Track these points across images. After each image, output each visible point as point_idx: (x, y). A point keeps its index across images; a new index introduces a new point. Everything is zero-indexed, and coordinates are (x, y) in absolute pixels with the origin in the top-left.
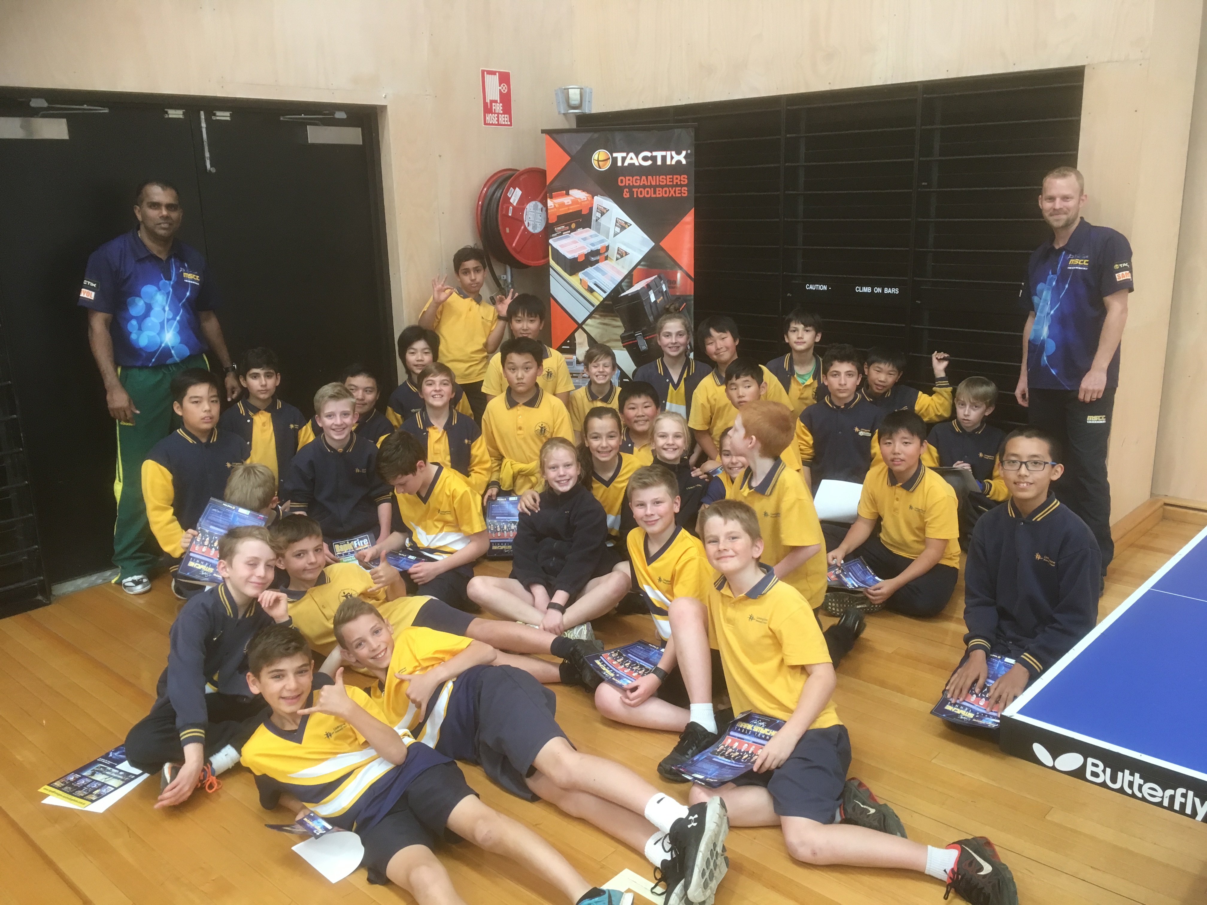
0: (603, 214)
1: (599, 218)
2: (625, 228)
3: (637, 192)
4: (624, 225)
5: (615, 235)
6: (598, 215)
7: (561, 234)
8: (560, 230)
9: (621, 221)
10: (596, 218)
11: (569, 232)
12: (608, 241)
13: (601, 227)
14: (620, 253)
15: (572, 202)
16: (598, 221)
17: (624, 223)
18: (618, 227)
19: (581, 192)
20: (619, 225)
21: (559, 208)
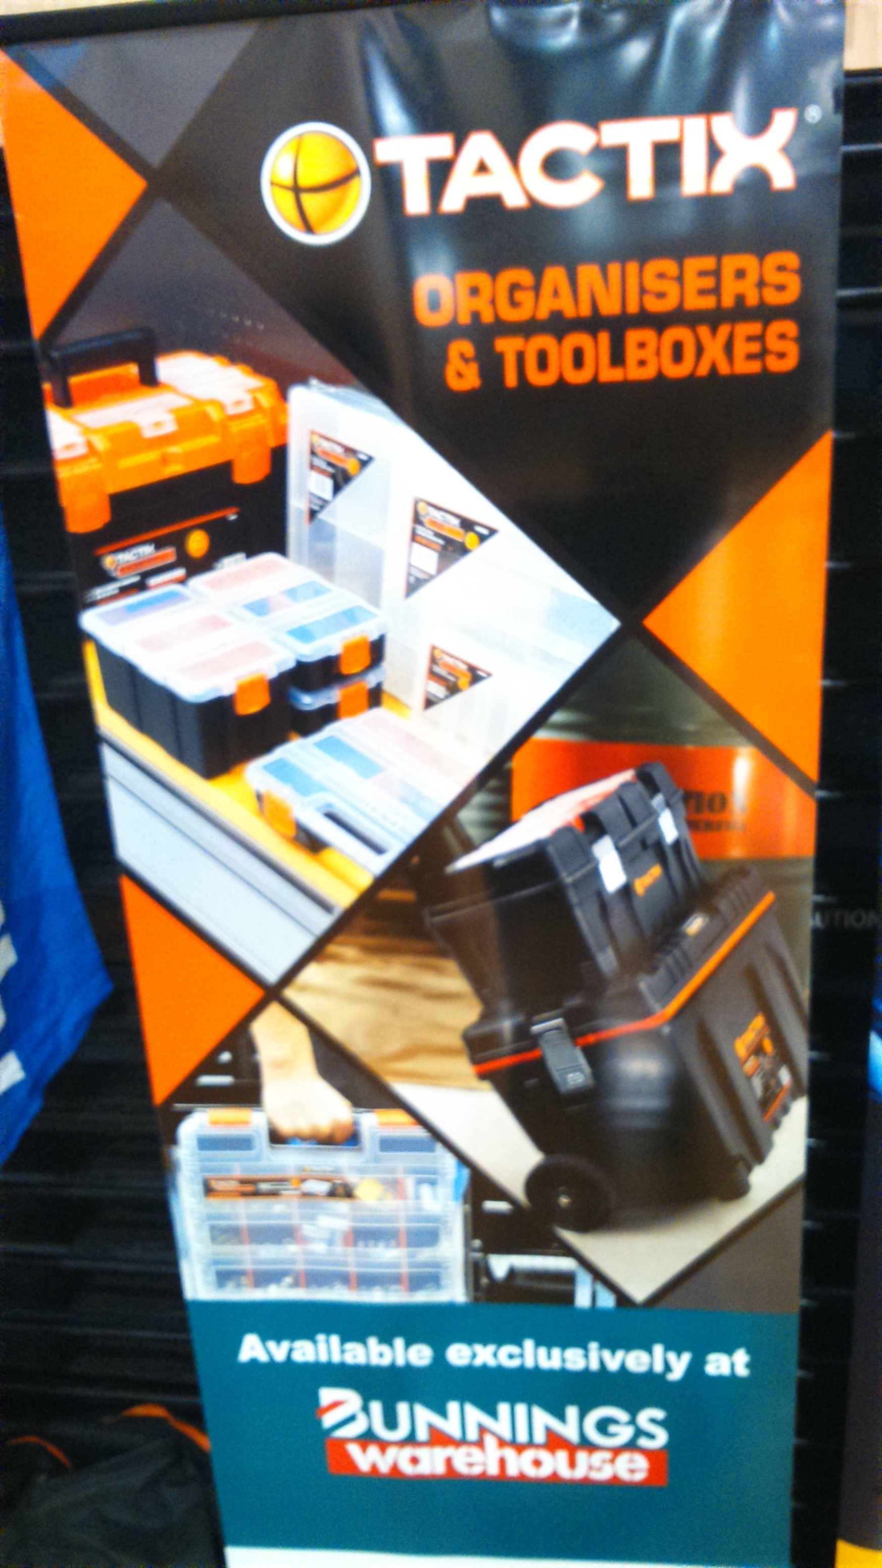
0: (341, 480)
1: (324, 503)
2: (463, 550)
3: (521, 357)
4: (458, 535)
5: (414, 584)
6: (323, 486)
7: (141, 586)
8: (128, 568)
9: (442, 513)
10: (311, 502)
11: (180, 572)
12: (375, 615)
13: (339, 546)
14: (442, 671)
15: (180, 421)
16: (321, 516)
17: (456, 522)
18: (425, 545)
19: (222, 364)
20: (430, 535)
21: (114, 454)
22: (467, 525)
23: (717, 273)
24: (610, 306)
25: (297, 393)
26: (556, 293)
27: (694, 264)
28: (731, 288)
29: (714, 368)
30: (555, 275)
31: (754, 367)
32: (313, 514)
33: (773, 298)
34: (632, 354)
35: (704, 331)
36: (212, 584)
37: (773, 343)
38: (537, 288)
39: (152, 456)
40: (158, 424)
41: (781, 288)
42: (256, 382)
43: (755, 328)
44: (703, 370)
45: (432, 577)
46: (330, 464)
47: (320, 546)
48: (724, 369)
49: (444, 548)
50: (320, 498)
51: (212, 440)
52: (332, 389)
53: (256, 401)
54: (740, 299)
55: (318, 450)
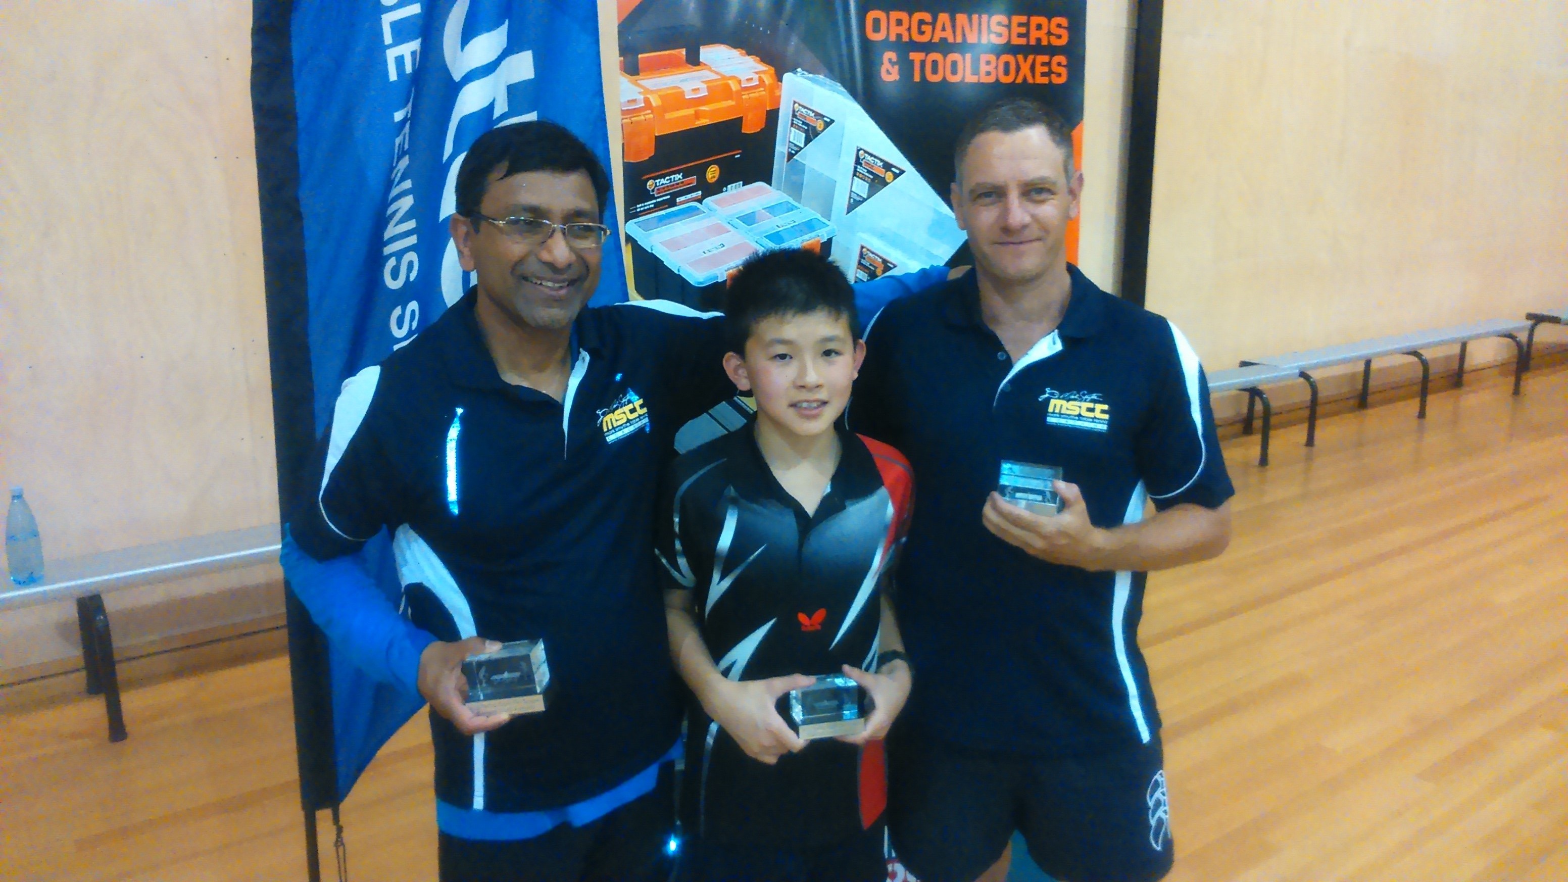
0: (811, 134)
1: (801, 149)
2: (885, 184)
3: (923, 63)
4: (881, 172)
5: (854, 204)
6: (798, 137)
7: (672, 203)
8: (668, 188)
9: (873, 158)
10: (789, 148)
11: (700, 193)
12: (828, 226)
13: (807, 178)
14: (868, 264)
15: (709, 88)
16: (795, 157)
17: (881, 164)
18: (861, 179)
19: (741, 54)
20: (865, 172)
21: (664, 109)
22: (888, 166)
23: (1027, 25)
25: (787, 76)
26: (944, 29)
27: (1017, 19)
28: (1034, 34)
29: (1025, 79)
30: (943, 17)
31: (1045, 80)
32: (791, 156)
33: (1056, 42)
34: (983, 67)
35: (1020, 57)
36: (717, 203)
37: (1055, 68)
38: (933, 24)
39: (691, 111)
40: (696, 90)
41: (1059, 37)
42: (762, 67)
43: (1046, 58)
44: (1019, 80)
45: (865, 200)
46: (804, 123)
47: (794, 178)
48: (1030, 80)
49: (873, 180)
50: (796, 145)
51: (731, 103)
52: (811, 75)
53: (761, 80)
54: (1039, 40)
55: (798, 114)
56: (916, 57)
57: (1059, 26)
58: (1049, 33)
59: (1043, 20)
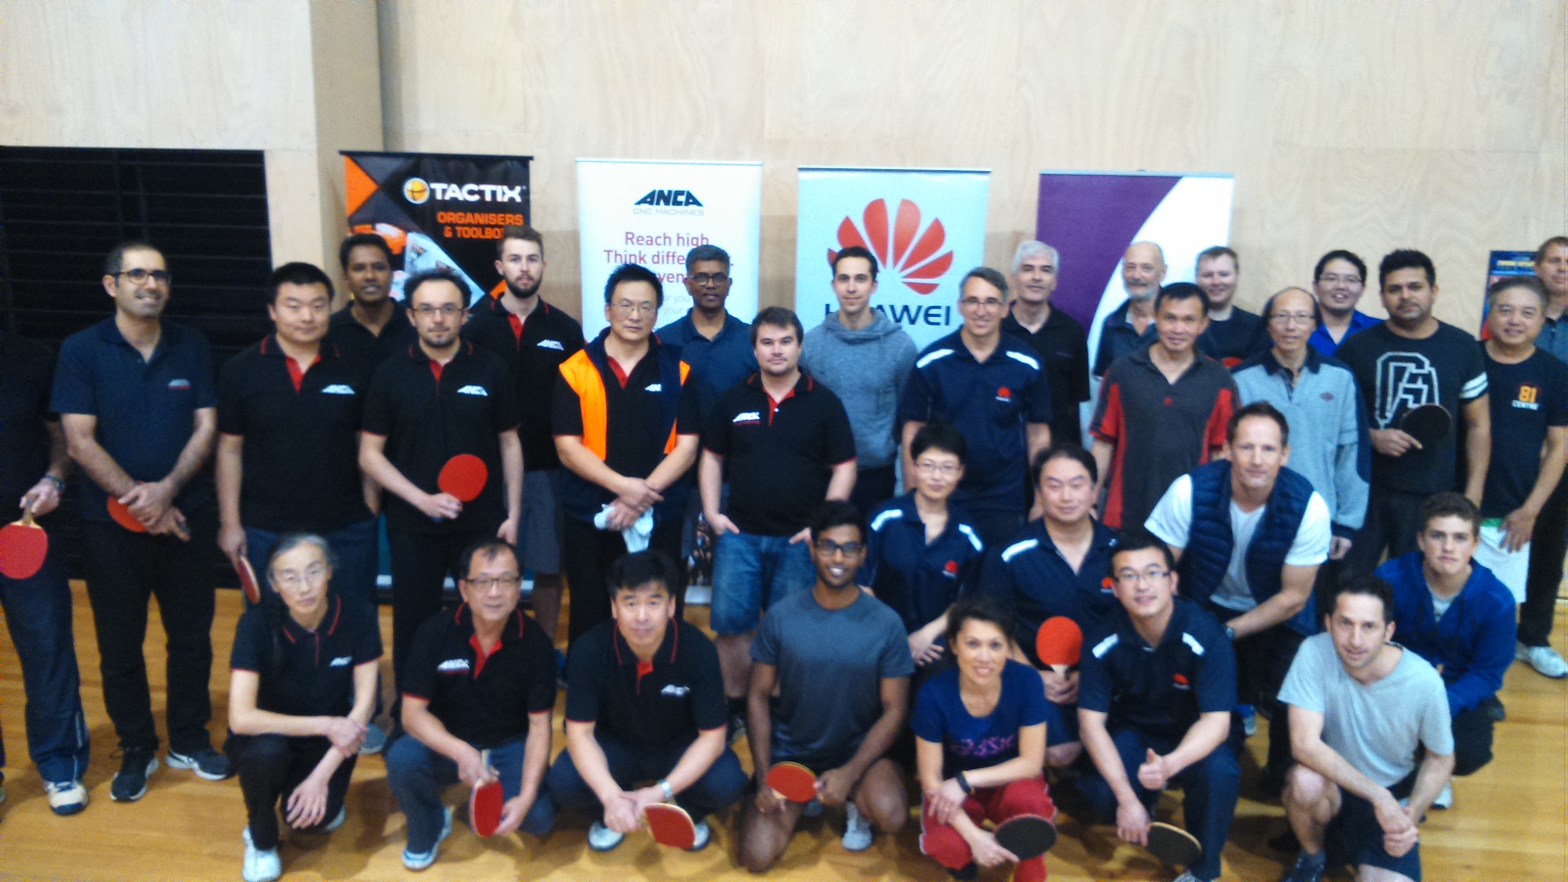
0: (419, 254)
1: (415, 259)
3: (461, 231)
6: (414, 255)
10: (410, 259)
16: (412, 262)
19: (392, 226)
23: (504, 218)
24: (481, 222)
25: (409, 234)
26: (470, 219)
27: (499, 215)
28: (508, 221)
30: (469, 215)
34: (487, 233)
38: (465, 217)
42: (401, 231)
46: (416, 251)
50: (412, 257)
52: (418, 234)
53: (400, 235)
55: (414, 248)
56: (458, 228)
57: (519, 218)
58: (515, 221)
59: (510, 215)
